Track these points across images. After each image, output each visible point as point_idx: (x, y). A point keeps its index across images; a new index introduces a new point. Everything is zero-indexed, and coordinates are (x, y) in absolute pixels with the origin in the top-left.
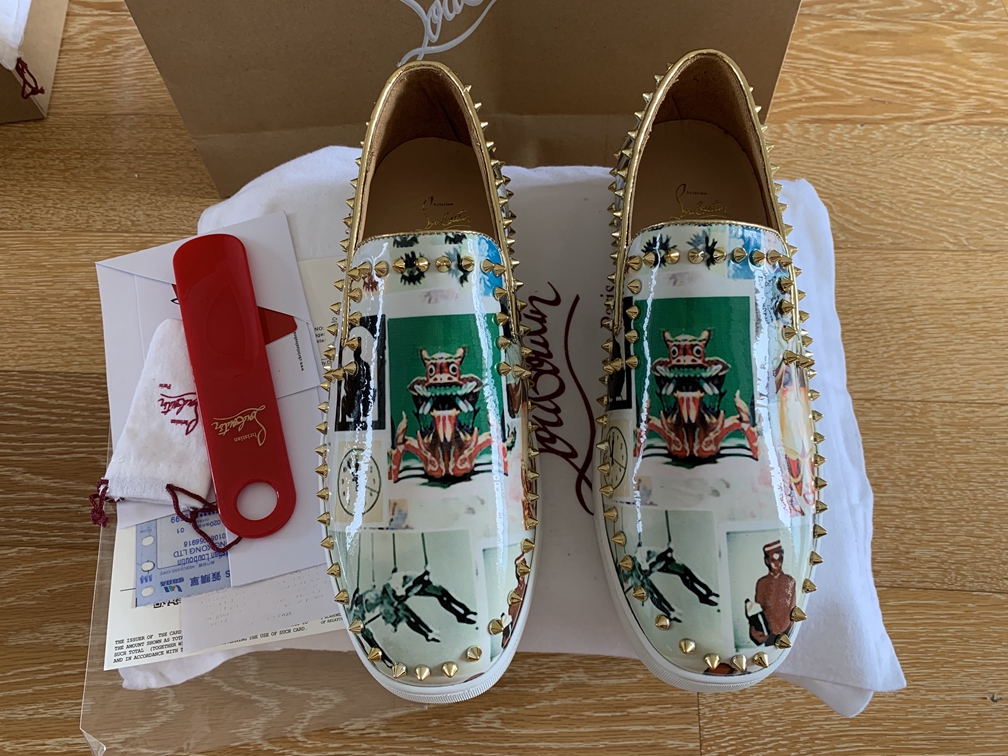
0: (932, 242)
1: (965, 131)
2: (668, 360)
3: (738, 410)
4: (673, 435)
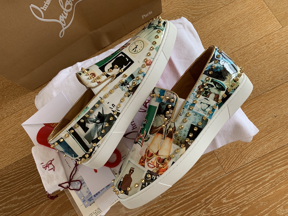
0: (217, 7)
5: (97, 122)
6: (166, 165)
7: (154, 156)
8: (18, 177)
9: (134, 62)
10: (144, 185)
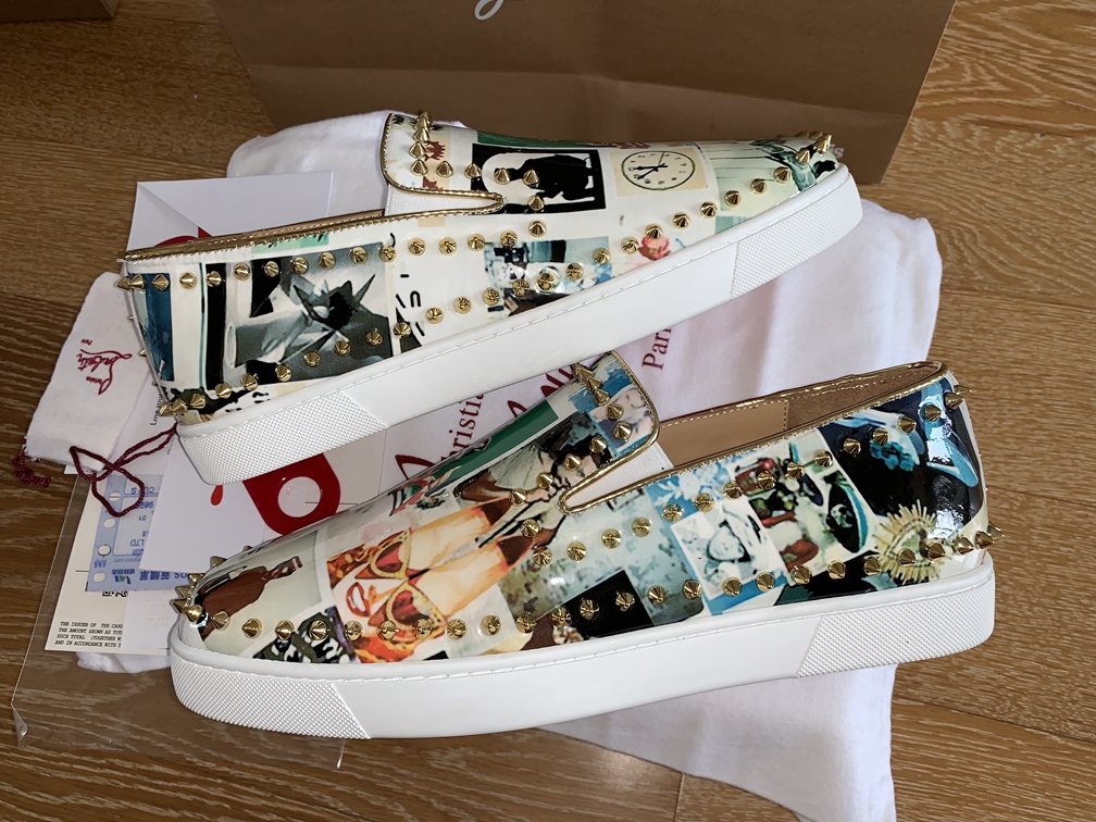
5: (316, 309)
6: (407, 643)
7: (397, 574)
9: (604, 207)
10: (277, 648)
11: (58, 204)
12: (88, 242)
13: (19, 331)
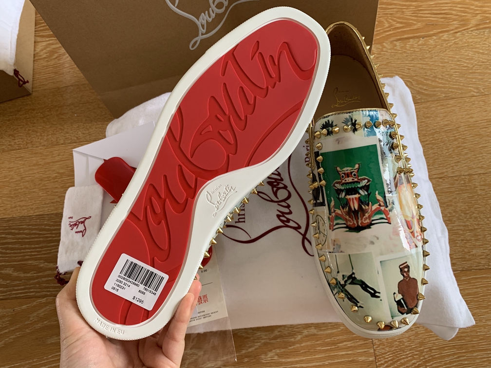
0: (465, 93)
1: (476, 33)
2: (340, 181)
3: (378, 201)
4: (347, 217)
8: (31, 240)
11: (28, 174)
12: (46, 186)
13: (26, 231)
